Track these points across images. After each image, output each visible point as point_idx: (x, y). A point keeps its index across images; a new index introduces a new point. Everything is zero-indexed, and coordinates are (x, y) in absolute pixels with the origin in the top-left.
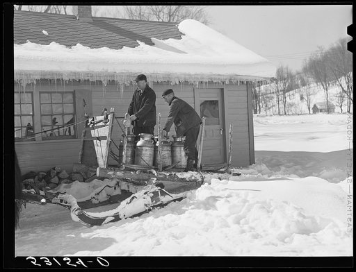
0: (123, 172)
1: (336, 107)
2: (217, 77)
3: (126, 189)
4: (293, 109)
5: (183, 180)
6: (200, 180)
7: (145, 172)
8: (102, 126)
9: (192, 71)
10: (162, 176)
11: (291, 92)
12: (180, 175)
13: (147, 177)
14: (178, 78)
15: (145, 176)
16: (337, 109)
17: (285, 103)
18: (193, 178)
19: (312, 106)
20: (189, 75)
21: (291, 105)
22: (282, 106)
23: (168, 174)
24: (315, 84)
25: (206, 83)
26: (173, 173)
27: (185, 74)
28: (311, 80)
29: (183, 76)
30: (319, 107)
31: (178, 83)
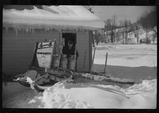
0: (57, 71)
1: (151, 41)
2: (71, 27)
3: (54, 79)
4: (130, 41)
5: (84, 77)
6: (92, 78)
7: (67, 72)
8: (48, 47)
9: (57, 24)
10: (75, 75)
11: (130, 33)
12: (83, 75)
13: (68, 75)
14: (49, 27)
15: (68, 74)
16: (152, 42)
17: (126, 38)
18: (89, 77)
19: (139, 40)
20: (56, 26)
21: (130, 39)
22: (124, 39)
23: (78, 74)
24: (143, 29)
25: (65, 30)
26: (80, 74)
27: (53, 25)
28: (141, 27)
29: (52, 26)
30: (143, 40)
31: (49, 30)
